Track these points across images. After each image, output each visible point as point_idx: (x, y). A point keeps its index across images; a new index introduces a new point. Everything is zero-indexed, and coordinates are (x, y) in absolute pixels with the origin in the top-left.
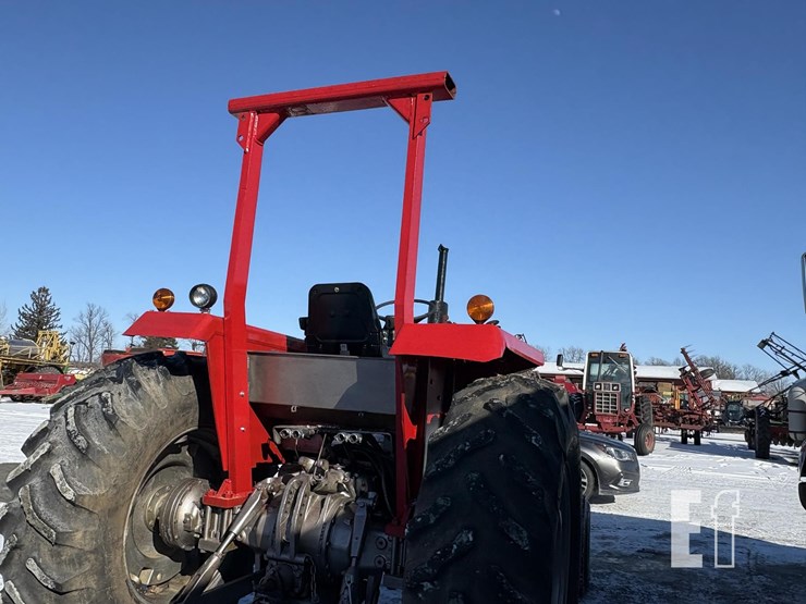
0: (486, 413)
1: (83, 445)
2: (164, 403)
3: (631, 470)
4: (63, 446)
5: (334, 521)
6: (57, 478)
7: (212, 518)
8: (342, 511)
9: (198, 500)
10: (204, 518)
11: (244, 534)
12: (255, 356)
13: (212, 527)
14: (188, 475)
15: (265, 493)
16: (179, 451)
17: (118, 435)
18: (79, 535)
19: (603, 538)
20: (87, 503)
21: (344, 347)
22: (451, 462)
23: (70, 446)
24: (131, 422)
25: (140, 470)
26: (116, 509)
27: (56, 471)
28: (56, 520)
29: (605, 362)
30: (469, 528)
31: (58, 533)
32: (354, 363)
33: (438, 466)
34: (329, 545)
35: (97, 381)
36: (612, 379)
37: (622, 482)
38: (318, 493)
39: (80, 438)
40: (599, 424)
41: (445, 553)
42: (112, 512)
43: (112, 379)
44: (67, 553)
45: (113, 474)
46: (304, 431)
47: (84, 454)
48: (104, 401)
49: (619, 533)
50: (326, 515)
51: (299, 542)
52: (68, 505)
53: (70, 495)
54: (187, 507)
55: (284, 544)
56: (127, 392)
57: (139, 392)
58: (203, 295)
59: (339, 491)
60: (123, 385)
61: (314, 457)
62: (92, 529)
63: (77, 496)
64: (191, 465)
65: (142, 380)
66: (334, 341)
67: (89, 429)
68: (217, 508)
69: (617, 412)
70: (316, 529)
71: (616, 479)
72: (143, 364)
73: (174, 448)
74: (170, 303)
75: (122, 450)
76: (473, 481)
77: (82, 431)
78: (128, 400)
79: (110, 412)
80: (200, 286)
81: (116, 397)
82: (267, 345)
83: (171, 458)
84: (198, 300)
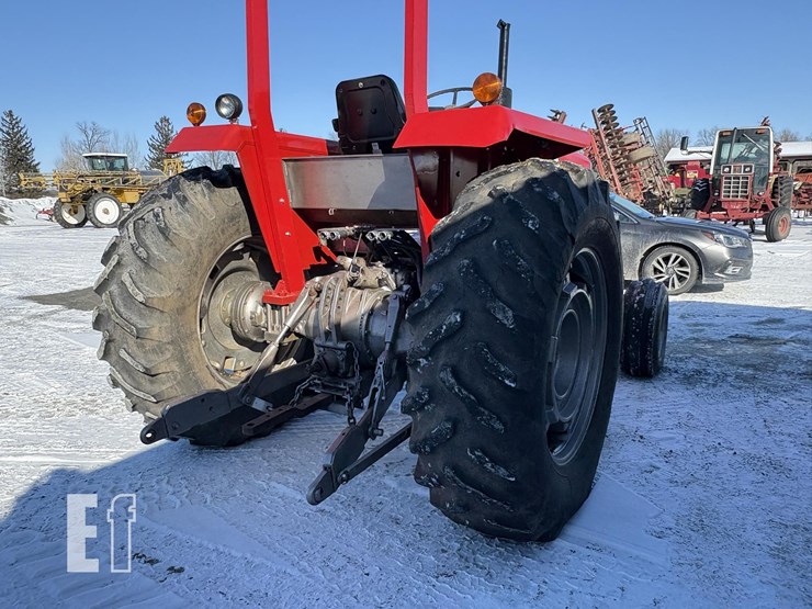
0: (489, 200)
1: (144, 255)
2: (212, 215)
3: (742, 256)
4: (129, 258)
5: (371, 313)
6: (128, 285)
7: (274, 314)
8: (380, 303)
9: (260, 299)
10: (266, 314)
11: (301, 327)
12: (291, 163)
13: (275, 322)
14: (256, 278)
15: (313, 290)
16: (242, 258)
17: (173, 245)
18: (155, 330)
19: (696, 325)
20: (155, 303)
21: (375, 146)
22: (447, 251)
23: (134, 257)
24: (184, 234)
25: (199, 276)
26: (184, 308)
27: (126, 278)
28: (135, 319)
29: (738, 141)
30: (457, 310)
31: (137, 330)
32: (381, 161)
33: (435, 255)
34: (368, 334)
35: (150, 198)
36: (747, 159)
37: (730, 270)
38: (359, 288)
39: (141, 249)
40: (726, 210)
41: (436, 333)
42: (181, 310)
43: (164, 195)
44: (149, 345)
45: (174, 279)
46: (340, 233)
47: (146, 263)
48: (156, 216)
49: (716, 321)
50: (365, 307)
51: (340, 331)
52: (142, 306)
53: (140, 298)
54: (252, 305)
55: (328, 334)
56: (176, 207)
57: (187, 205)
58: (228, 106)
59: (380, 286)
60: (174, 200)
61: (350, 255)
62: (165, 325)
63: (147, 299)
64: (256, 269)
65: (189, 194)
66: (366, 141)
67: (147, 242)
68: (276, 306)
69: (747, 197)
70: (356, 320)
71: (723, 267)
72: (190, 180)
73: (231, 255)
74: (203, 117)
75: (179, 258)
76: (464, 267)
77: (141, 243)
78: (178, 214)
79: (162, 226)
80: (223, 96)
81: (167, 212)
82: (302, 150)
83: (234, 264)
84: (224, 111)
